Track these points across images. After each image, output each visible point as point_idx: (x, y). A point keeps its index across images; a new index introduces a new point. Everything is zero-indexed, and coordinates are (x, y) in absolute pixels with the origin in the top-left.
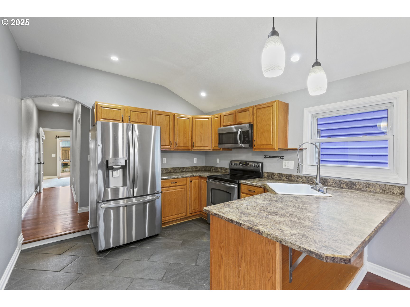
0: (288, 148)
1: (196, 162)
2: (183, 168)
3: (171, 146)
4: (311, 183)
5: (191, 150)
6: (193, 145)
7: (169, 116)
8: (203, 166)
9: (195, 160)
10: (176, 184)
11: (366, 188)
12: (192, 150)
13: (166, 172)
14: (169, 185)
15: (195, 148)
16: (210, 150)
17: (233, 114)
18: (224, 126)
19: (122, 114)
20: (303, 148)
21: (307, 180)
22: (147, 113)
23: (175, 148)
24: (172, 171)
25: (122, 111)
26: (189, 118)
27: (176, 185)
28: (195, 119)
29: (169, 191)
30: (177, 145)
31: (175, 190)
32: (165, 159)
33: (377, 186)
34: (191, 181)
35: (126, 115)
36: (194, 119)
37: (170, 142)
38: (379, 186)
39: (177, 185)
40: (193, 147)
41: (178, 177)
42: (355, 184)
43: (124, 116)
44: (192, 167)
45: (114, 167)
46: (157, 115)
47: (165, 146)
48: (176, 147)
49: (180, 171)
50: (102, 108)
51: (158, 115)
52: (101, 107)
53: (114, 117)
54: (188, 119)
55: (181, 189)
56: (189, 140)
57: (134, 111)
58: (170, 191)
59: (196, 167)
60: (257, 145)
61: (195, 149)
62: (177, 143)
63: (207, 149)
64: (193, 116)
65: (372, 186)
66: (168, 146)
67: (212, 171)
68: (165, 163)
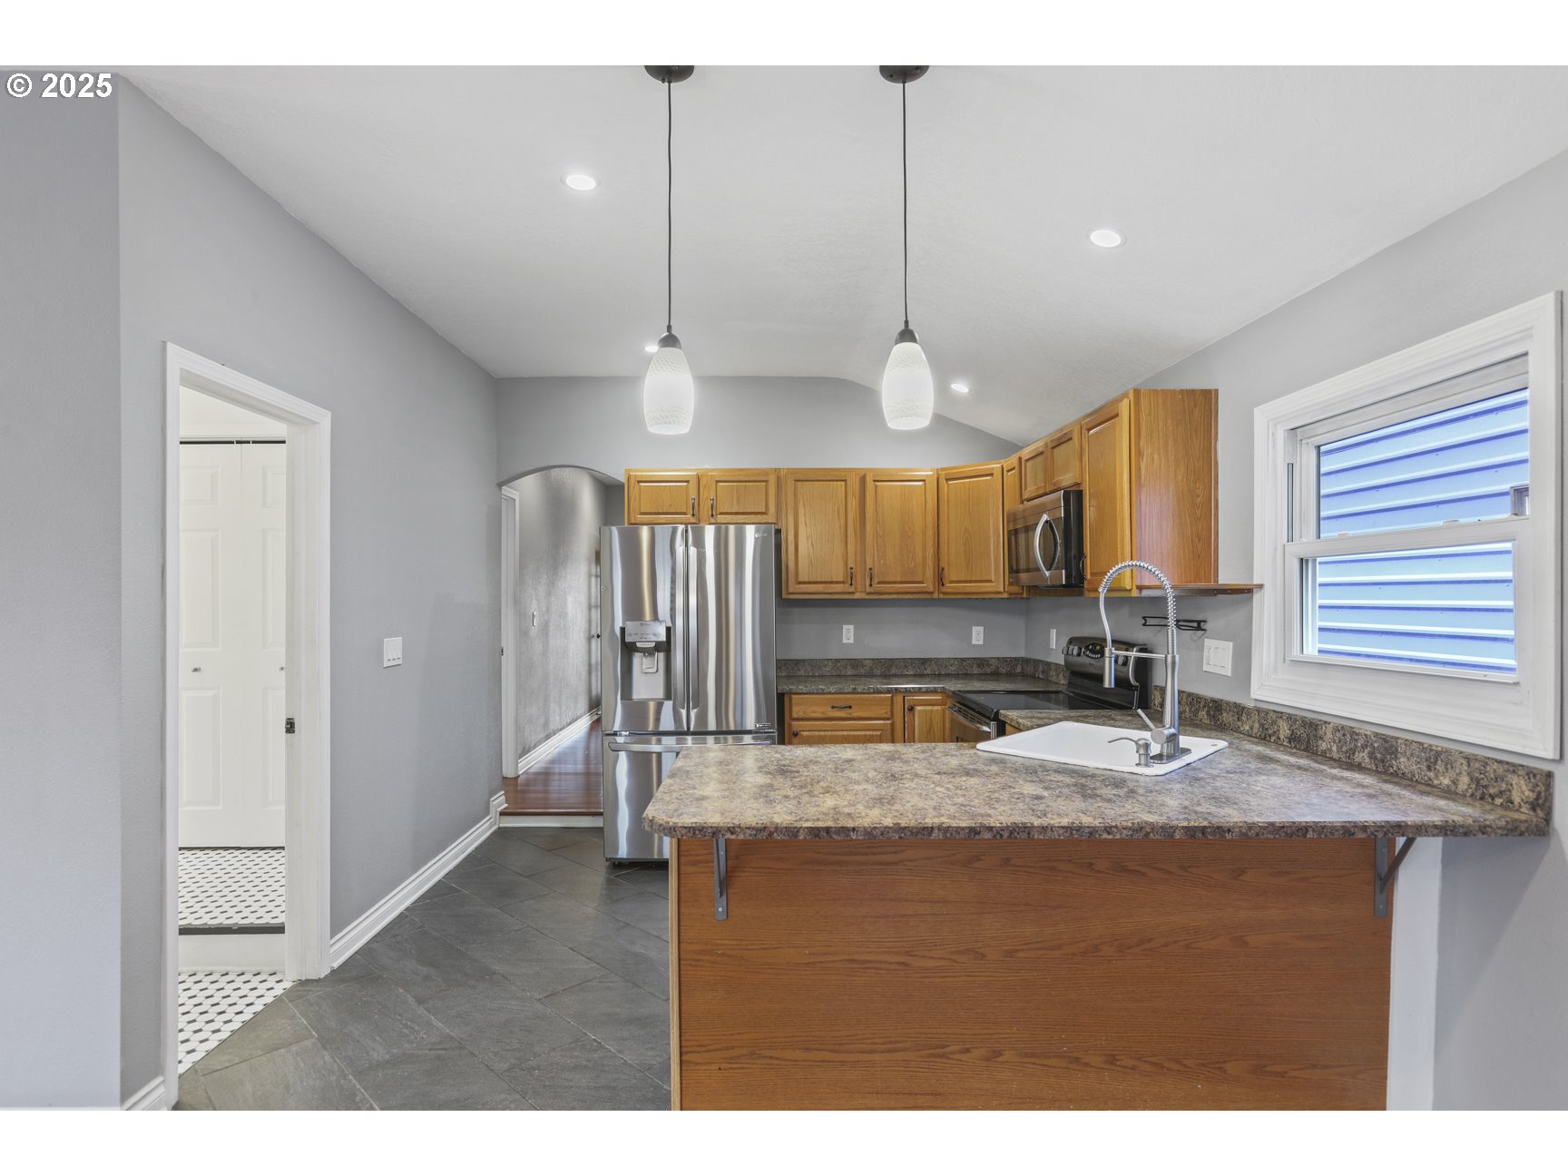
0: (1220, 583)
1: (981, 642)
2: (924, 661)
3: (851, 584)
4: (1273, 739)
5: (936, 596)
6: (940, 578)
7: (845, 481)
8: (1016, 659)
9: (978, 635)
10: (849, 711)
11: (1428, 773)
12: (941, 596)
13: (856, 673)
14: (824, 713)
15: (949, 587)
16: (1000, 596)
17: (1042, 453)
18: (1029, 500)
19: (693, 494)
20: (1255, 583)
21: (1263, 725)
22: (767, 481)
23: (868, 589)
24: (878, 672)
25: (693, 485)
26: (924, 481)
27: (850, 714)
28: (947, 480)
29: (822, 733)
30: (875, 581)
31: (845, 733)
32: (851, 627)
33: (1462, 764)
34: (911, 709)
35: (704, 495)
36: (943, 481)
37: (849, 570)
38: (1465, 762)
39: (855, 715)
40: (943, 585)
41: (855, 689)
42: (1397, 750)
43: (696, 500)
44: (963, 660)
45: (639, 645)
46: (800, 483)
47: (831, 582)
48: (871, 585)
49: (912, 673)
50: (642, 484)
51: (805, 483)
52: (639, 482)
53: (671, 505)
54: (921, 483)
55: (868, 733)
56: (924, 557)
57: (727, 479)
58: (829, 733)
59: (982, 662)
60: (1092, 574)
61: (949, 590)
62: (875, 571)
63: (989, 590)
64: (942, 469)
65: (1446, 765)
66: (843, 582)
67: (1039, 678)
68: (852, 641)
